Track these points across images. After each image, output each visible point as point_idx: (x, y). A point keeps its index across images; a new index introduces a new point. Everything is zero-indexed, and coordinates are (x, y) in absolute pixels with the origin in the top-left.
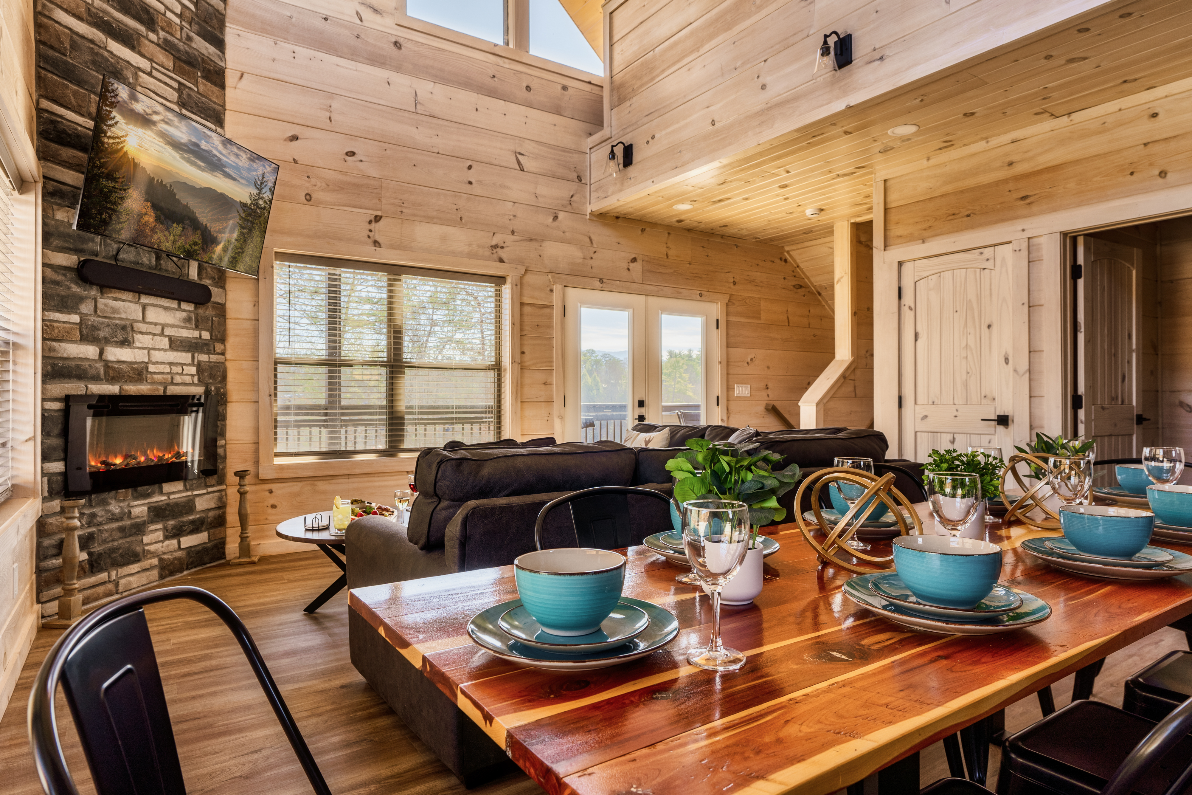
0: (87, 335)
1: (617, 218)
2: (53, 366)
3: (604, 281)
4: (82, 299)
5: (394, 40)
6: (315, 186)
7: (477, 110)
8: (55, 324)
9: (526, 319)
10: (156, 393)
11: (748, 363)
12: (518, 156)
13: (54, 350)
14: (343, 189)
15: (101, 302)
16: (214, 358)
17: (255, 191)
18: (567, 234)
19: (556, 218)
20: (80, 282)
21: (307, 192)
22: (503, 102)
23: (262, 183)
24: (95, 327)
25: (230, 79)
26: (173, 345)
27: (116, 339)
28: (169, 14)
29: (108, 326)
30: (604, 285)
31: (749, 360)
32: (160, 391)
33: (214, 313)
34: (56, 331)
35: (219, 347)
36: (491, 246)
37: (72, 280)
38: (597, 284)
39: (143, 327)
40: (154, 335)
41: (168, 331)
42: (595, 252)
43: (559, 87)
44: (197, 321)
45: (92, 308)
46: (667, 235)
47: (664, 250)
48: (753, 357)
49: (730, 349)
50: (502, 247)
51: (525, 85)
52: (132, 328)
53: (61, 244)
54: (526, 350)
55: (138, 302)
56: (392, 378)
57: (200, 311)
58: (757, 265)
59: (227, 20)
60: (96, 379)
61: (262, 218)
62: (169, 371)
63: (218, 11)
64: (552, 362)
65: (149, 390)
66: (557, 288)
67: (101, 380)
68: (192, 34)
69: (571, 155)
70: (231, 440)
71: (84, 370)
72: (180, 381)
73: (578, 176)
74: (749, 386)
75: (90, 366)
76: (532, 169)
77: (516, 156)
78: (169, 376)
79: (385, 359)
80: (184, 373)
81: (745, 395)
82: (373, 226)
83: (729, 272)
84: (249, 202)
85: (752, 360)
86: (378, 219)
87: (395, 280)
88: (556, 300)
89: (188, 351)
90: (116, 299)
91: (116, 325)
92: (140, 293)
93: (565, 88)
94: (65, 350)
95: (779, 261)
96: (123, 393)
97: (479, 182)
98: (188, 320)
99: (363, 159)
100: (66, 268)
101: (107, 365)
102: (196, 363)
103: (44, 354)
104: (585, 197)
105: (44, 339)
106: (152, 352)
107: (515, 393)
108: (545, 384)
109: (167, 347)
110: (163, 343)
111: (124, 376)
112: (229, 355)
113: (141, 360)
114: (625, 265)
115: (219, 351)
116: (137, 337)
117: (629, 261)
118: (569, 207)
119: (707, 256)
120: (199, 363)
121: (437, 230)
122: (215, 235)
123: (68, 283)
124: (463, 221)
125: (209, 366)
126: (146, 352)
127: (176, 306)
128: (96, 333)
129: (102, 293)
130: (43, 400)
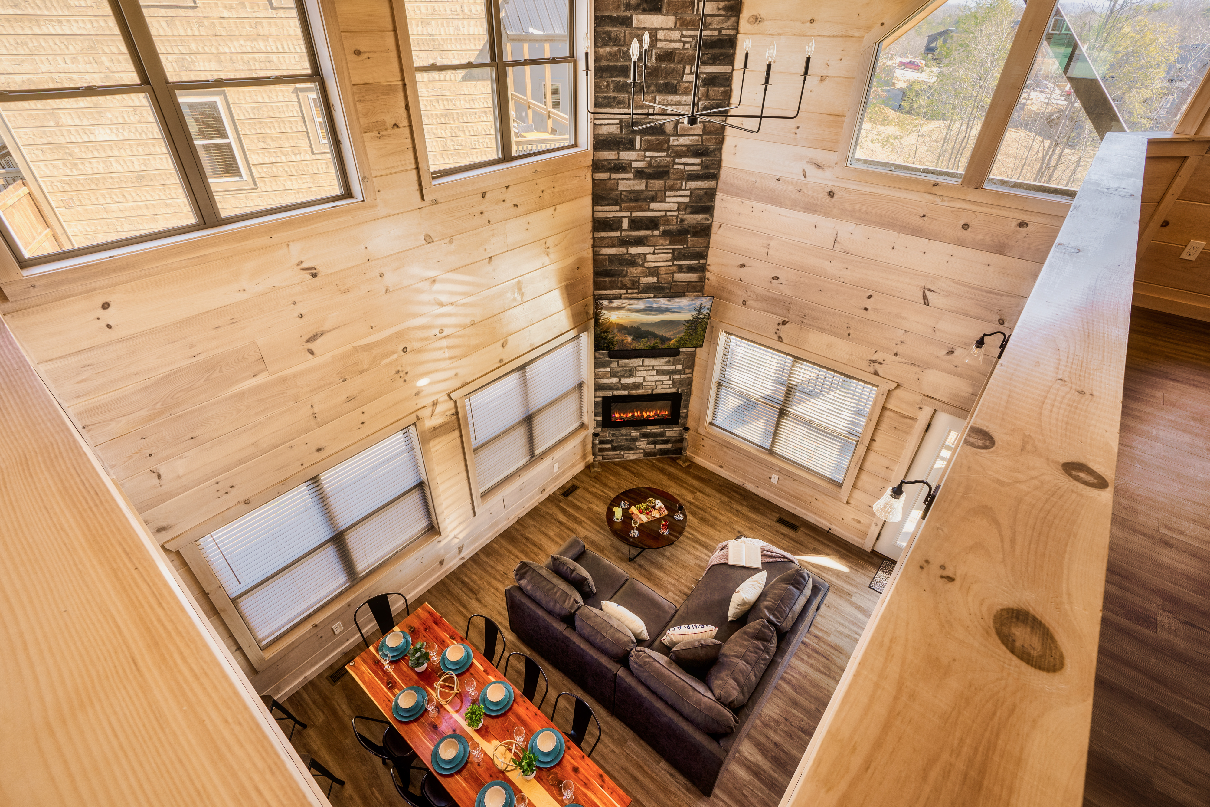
0: (613, 375)
2: (599, 386)
4: (611, 362)
5: (829, 190)
6: (749, 296)
7: (893, 248)
8: (599, 373)
9: (885, 419)
10: (647, 393)
12: (926, 292)
13: (599, 381)
14: (766, 300)
15: (621, 363)
16: (682, 376)
17: (695, 313)
18: (960, 369)
19: (951, 352)
20: (610, 359)
21: (744, 299)
22: (927, 240)
23: (700, 308)
24: (617, 372)
25: (714, 229)
26: (659, 373)
27: (627, 375)
28: (669, 214)
29: (623, 371)
32: (650, 392)
34: (600, 375)
35: (687, 371)
36: (870, 360)
39: (641, 368)
40: (648, 370)
41: (655, 368)
43: (1014, 223)
44: (674, 363)
45: (616, 365)
50: (881, 364)
51: (962, 223)
52: (636, 369)
54: (877, 439)
55: (640, 361)
57: (676, 358)
59: (718, 190)
60: (618, 389)
61: (704, 323)
62: (656, 384)
63: (710, 189)
65: (644, 392)
66: (928, 409)
67: (620, 390)
68: (686, 216)
71: (612, 387)
72: (662, 388)
73: (999, 320)
75: (614, 386)
76: (939, 305)
77: (924, 292)
78: (655, 386)
80: (664, 384)
82: (780, 327)
84: (691, 318)
86: (784, 323)
87: (797, 362)
88: (922, 416)
89: (667, 375)
90: (629, 361)
91: (628, 370)
92: (642, 357)
93: (1022, 225)
94: (603, 381)
96: (631, 394)
97: (875, 310)
98: (668, 363)
99: (783, 283)
101: (622, 385)
102: (671, 379)
103: (595, 383)
105: (595, 378)
106: (646, 377)
108: (887, 468)
109: (655, 374)
110: (653, 373)
111: (631, 388)
112: (695, 374)
113: (640, 381)
115: (689, 372)
116: (638, 372)
120: (673, 379)
121: (826, 338)
122: (669, 337)
123: (605, 359)
124: (850, 336)
125: (681, 380)
126: (642, 378)
128: (618, 374)
129: (621, 360)
130: (595, 397)
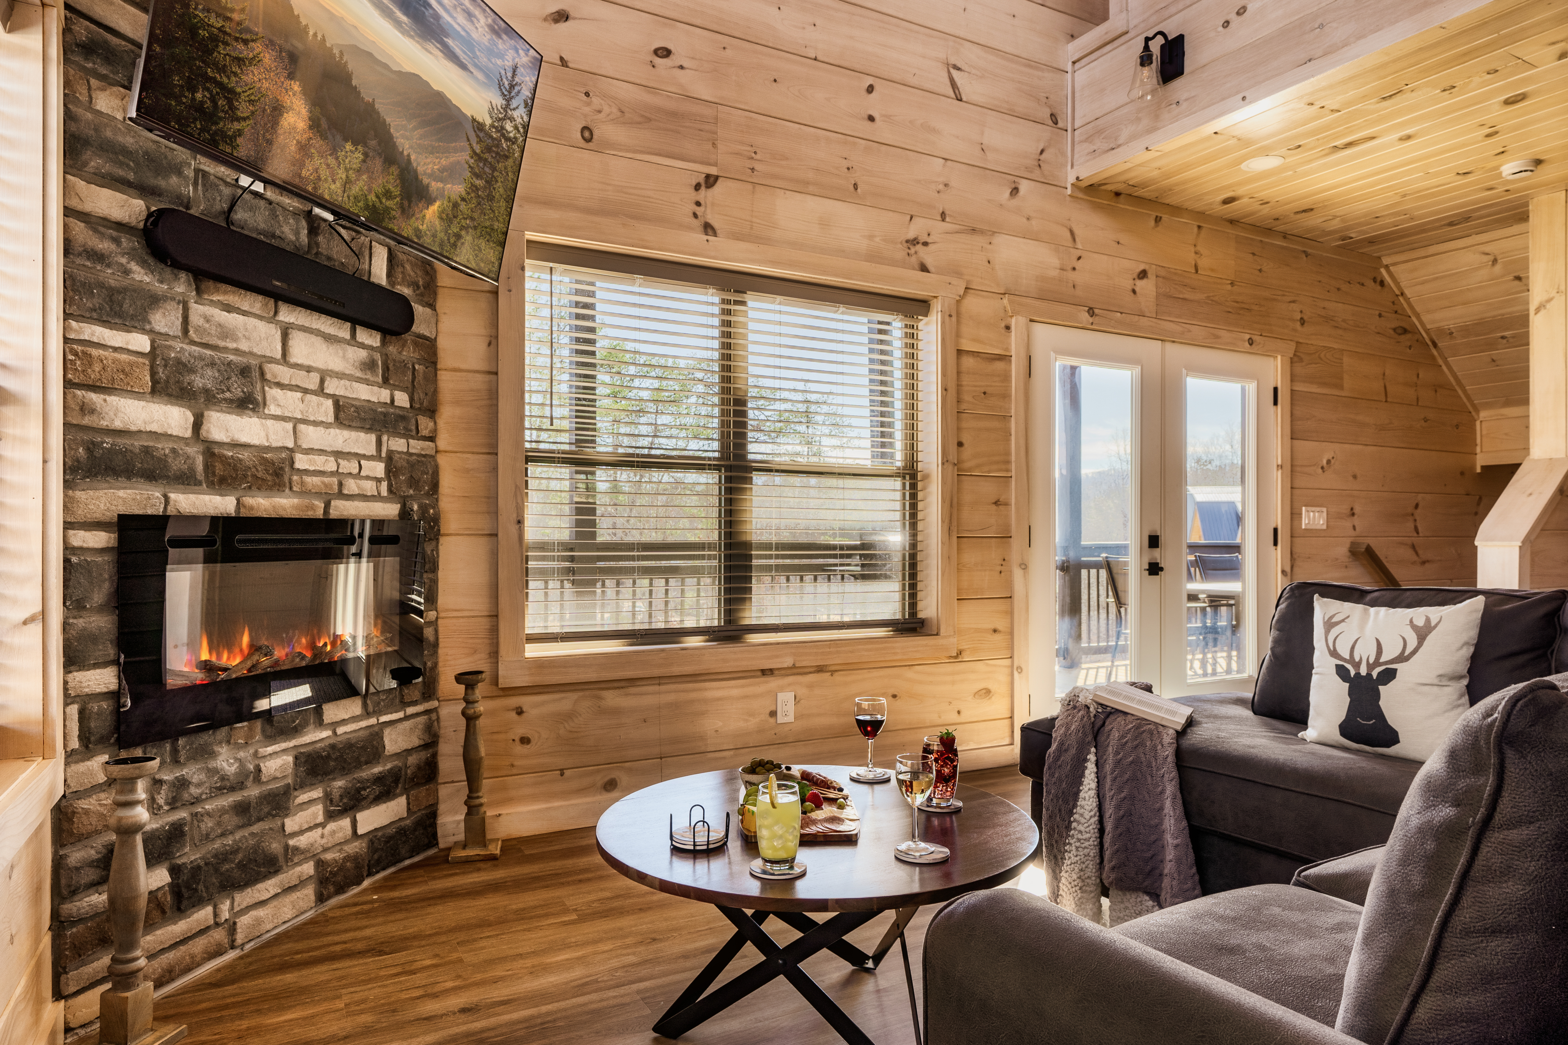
0: (167, 382)
1: (1118, 194)
2: (91, 447)
3: (1096, 311)
4: (154, 301)
6: (600, 112)
8: (95, 352)
9: (966, 380)
10: (310, 514)
11: (1322, 468)
12: (952, 71)
13: (92, 411)
14: (649, 120)
15: (198, 311)
16: (417, 446)
17: (499, 101)
18: (1034, 222)
19: (1015, 191)
20: (151, 261)
21: (584, 124)
23: (512, 86)
24: (185, 365)
26: (342, 415)
27: (228, 395)
29: (212, 364)
30: (1096, 319)
31: (1325, 462)
32: (316, 510)
33: (416, 355)
34: (97, 367)
35: (425, 425)
36: (907, 241)
37: (132, 255)
38: (1085, 316)
39: (282, 373)
40: (306, 391)
41: (333, 387)
42: (1079, 258)
44: (386, 369)
45: (179, 323)
46: (1196, 229)
47: (1191, 257)
48: (1330, 458)
49: (1295, 442)
50: (925, 244)
52: (262, 374)
53: (107, 168)
54: (965, 438)
55: (272, 319)
56: (729, 490)
57: (392, 349)
58: (1339, 289)
60: (186, 479)
61: (510, 162)
62: (334, 468)
64: (1008, 462)
65: (296, 507)
66: (1017, 322)
67: (198, 483)
69: (1040, 73)
70: (447, 610)
71: (160, 460)
72: (356, 491)
73: (1052, 115)
74: (1325, 510)
75: (173, 450)
76: (975, 98)
77: (949, 72)
78: (335, 480)
79: (716, 455)
80: (363, 473)
81: (1318, 527)
82: (702, 195)
83: (1294, 302)
84: (488, 121)
85: (1329, 462)
86: (710, 181)
87: (737, 303)
88: (1015, 345)
89: (370, 430)
90: (228, 308)
91: (229, 364)
92: (278, 297)
94: (117, 411)
95: (1373, 284)
96: (244, 513)
97: (887, 117)
98: (369, 366)
99: (685, 65)
100: (120, 226)
101: (210, 450)
102: (384, 455)
103: (69, 419)
104: (1064, 154)
105: (68, 384)
106: (302, 427)
107: (947, 521)
108: (996, 503)
109: (331, 418)
110: (323, 409)
111: (245, 476)
112: (443, 442)
113: (280, 444)
114: (1128, 284)
115: (425, 432)
116: (273, 393)
117: (1135, 276)
118: (1037, 171)
119: (1260, 271)
120: (390, 453)
121: (814, 206)
122: (426, 181)
123: (124, 260)
124: (859, 190)
125: (408, 462)
126: (289, 426)
127: (347, 335)
128: (187, 379)
129: (199, 291)
130: (68, 526)
